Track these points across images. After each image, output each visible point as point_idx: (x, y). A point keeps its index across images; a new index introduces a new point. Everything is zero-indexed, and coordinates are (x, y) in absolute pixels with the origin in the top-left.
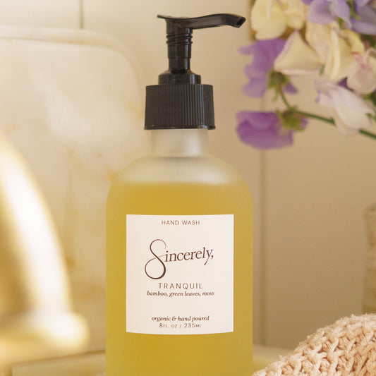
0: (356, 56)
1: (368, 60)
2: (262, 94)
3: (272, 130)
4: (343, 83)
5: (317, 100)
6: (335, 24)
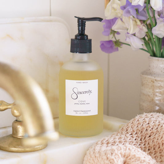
0: (138, 26)
1: (142, 27)
2: (108, 35)
3: (112, 47)
4: (134, 35)
5: (126, 40)
6: (131, 17)
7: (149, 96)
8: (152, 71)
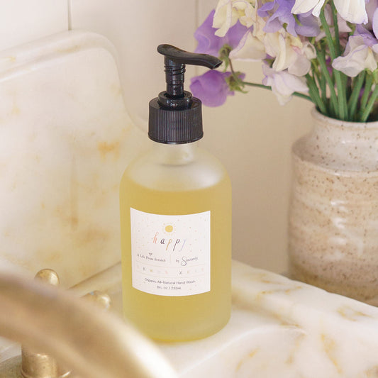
0: (294, 48)
6: (282, 30)
7: (320, 212)
8: (327, 153)
